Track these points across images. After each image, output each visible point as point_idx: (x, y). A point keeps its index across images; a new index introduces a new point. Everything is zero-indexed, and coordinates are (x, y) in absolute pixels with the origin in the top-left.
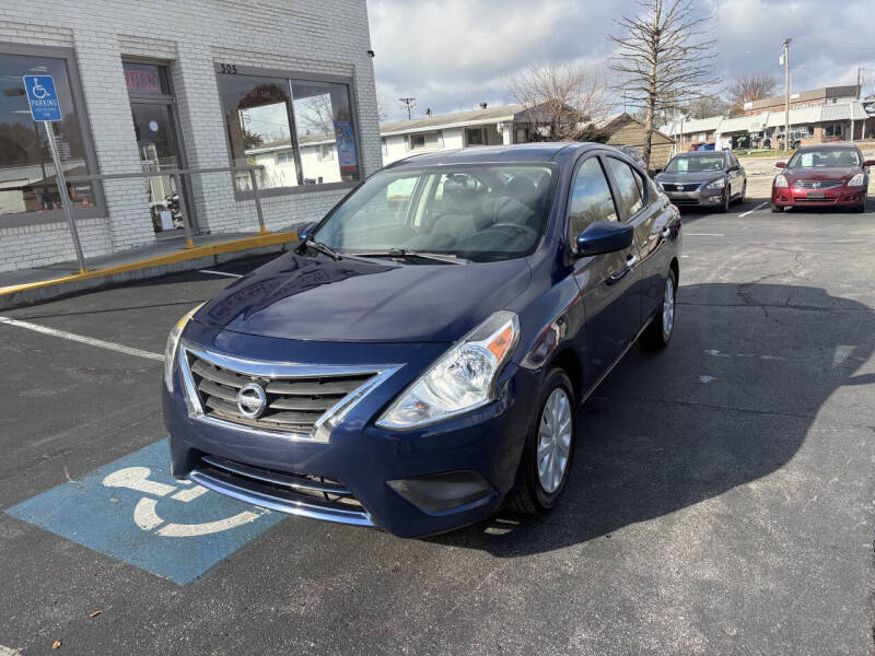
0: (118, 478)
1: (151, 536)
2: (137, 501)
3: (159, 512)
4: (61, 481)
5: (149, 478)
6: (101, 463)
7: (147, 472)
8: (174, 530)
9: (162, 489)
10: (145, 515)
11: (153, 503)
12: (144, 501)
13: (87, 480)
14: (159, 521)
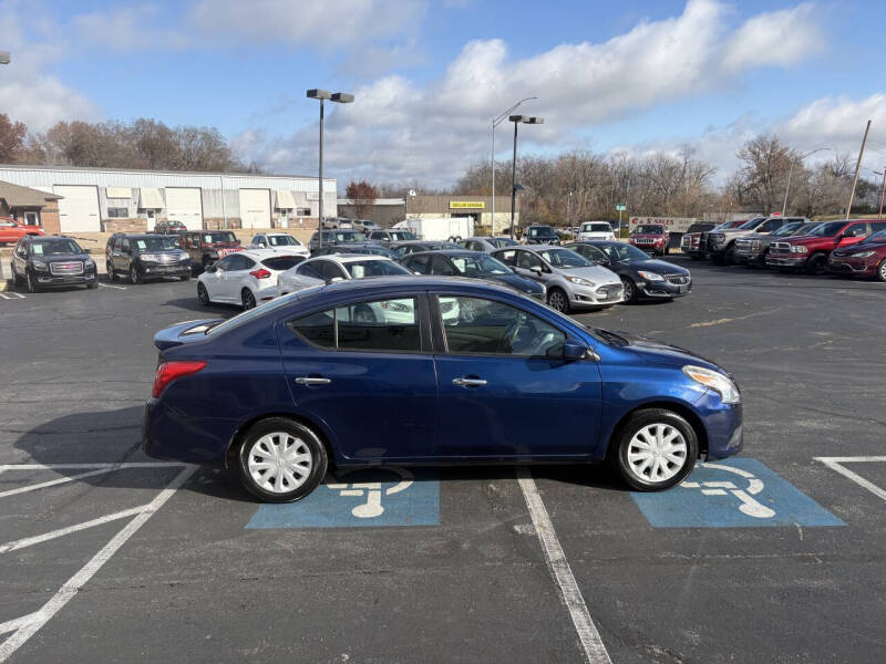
0: (764, 513)
1: (758, 476)
2: (758, 494)
3: (749, 484)
4: (806, 529)
5: (742, 503)
6: (772, 529)
7: (742, 508)
8: (746, 474)
9: (740, 494)
10: (757, 486)
11: (748, 489)
12: (754, 492)
13: (786, 522)
14: (751, 481)
